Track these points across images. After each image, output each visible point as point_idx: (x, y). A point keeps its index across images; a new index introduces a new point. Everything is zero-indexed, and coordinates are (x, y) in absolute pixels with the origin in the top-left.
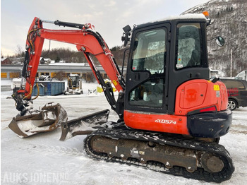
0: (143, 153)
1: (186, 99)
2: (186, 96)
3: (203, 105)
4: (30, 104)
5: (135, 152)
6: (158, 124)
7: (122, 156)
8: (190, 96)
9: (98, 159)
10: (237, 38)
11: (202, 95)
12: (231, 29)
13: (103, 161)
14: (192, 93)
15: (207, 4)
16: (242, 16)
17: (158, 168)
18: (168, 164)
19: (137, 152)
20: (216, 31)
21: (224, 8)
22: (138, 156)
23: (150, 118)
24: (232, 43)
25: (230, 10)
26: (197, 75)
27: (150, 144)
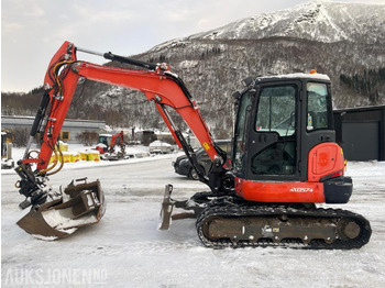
0: (277, 230)
1: (319, 163)
3: (334, 170)
5: (267, 230)
6: (294, 193)
8: (322, 161)
9: (221, 248)
10: (225, 89)
11: (332, 160)
12: (218, 76)
13: (229, 249)
14: (324, 157)
15: (188, 39)
16: (230, 61)
17: (296, 245)
18: (306, 238)
19: (270, 230)
20: (200, 78)
21: (210, 47)
22: (272, 235)
23: (285, 187)
24: (220, 95)
25: (217, 52)
26: (328, 138)
27: (284, 218)
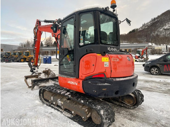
0: (63, 103)
1: (85, 67)
2: (84, 66)
3: (94, 73)
4: (36, 68)
6: (69, 84)
7: (54, 103)
8: (86, 66)
11: (93, 65)
14: (88, 63)
18: (73, 112)
19: (60, 102)
22: (61, 105)
23: (66, 80)
26: (91, 50)
